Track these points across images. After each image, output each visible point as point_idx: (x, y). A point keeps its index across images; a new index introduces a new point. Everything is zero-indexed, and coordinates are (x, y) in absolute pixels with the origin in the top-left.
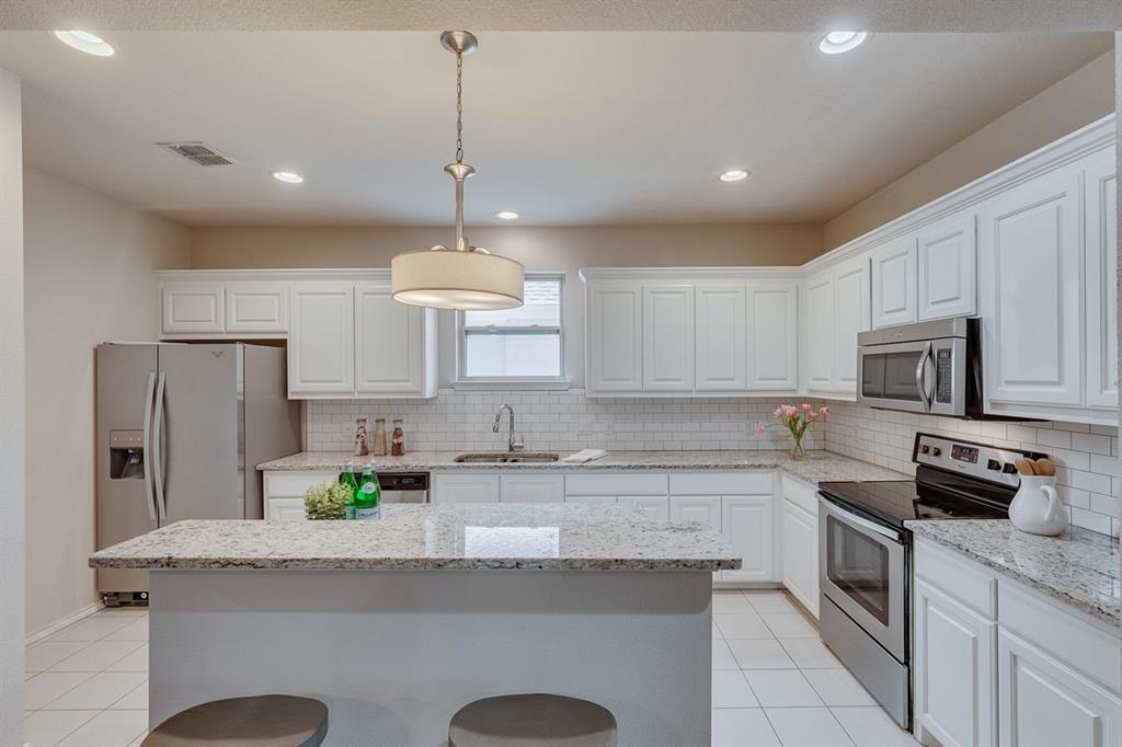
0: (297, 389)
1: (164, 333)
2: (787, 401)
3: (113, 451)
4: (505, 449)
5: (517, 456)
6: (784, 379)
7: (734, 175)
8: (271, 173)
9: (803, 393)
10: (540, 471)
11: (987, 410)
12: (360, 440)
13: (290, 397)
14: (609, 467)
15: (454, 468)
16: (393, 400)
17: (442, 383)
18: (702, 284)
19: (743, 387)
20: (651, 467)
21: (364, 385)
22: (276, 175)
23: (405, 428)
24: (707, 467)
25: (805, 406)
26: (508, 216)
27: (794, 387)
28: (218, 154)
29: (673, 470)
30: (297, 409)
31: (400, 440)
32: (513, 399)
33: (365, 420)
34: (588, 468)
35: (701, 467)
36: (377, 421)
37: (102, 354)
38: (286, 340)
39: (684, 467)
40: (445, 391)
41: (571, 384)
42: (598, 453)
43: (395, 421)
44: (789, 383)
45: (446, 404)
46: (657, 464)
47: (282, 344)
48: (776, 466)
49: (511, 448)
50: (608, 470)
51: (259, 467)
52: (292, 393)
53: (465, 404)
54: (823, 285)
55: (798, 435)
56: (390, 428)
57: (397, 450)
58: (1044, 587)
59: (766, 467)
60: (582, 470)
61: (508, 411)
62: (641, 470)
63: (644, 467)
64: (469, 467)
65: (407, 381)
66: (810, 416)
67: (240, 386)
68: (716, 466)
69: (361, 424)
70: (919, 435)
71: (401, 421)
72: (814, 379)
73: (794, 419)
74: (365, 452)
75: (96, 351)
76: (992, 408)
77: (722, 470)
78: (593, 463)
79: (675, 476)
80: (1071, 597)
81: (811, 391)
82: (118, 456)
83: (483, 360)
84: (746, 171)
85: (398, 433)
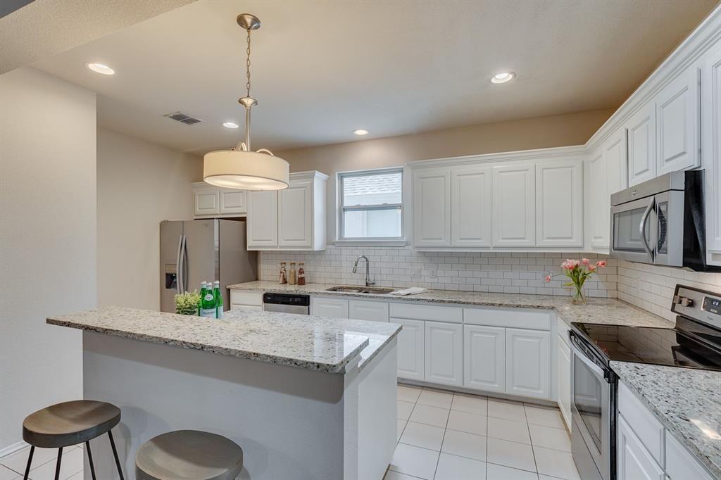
0: (252, 244)
1: (196, 215)
2: (571, 256)
3: (167, 275)
4: (363, 284)
5: (370, 289)
6: (571, 238)
7: (502, 77)
8: (222, 124)
9: (588, 250)
10: (372, 299)
11: (710, 261)
12: (282, 275)
13: (248, 249)
14: (418, 300)
15: (324, 293)
16: (303, 251)
17: (329, 241)
18: (497, 166)
19: (533, 244)
20: (449, 302)
21: (282, 243)
22: (224, 125)
23: (306, 268)
24: (493, 305)
25: (584, 260)
26: (361, 132)
27: (580, 244)
28: (191, 117)
29: (465, 305)
30: (254, 256)
31: (303, 275)
32: (369, 252)
33: (285, 263)
34: (404, 299)
35: (488, 304)
36: (291, 264)
37: (164, 226)
38: (246, 217)
39: (474, 304)
40: (330, 247)
41: (407, 242)
42: (421, 290)
43: (300, 264)
44: (576, 241)
45: (330, 255)
46: (454, 300)
47: (244, 219)
48: (553, 308)
49: (367, 284)
50: (417, 302)
51: (228, 287)
52: (249, 247)
53: (341, 255)
54: (599, 157)
55: (579, 284)
56: (297, 269)
57: (301, 282)
58: (691, 445)
59: (544, 308)
60: (399, 301)
61: (365, 260)
62: (442, 304)
63: (443, 301)
64: (339, 294)
65: (304, 240)
66: (590, 269)
67: (216, 243)
68: (500, 305)
69: (283, 265)
70: (678, 287)
71: (303, 264)
72: (595, 238)
73: (575, 271)
74: (285, 282)
75: (161, 224)
76: (713, 260)
77: (505, 308)
78: (409, 297)
79: (467, 309)
80: (711, 462)
81: (595, 248)
82: (169, 277)
83: (354, 227)
84: (512, 73)
85: (301, 272)
